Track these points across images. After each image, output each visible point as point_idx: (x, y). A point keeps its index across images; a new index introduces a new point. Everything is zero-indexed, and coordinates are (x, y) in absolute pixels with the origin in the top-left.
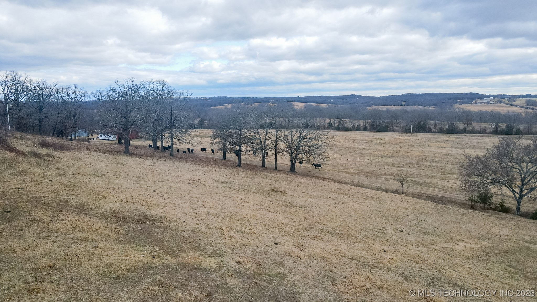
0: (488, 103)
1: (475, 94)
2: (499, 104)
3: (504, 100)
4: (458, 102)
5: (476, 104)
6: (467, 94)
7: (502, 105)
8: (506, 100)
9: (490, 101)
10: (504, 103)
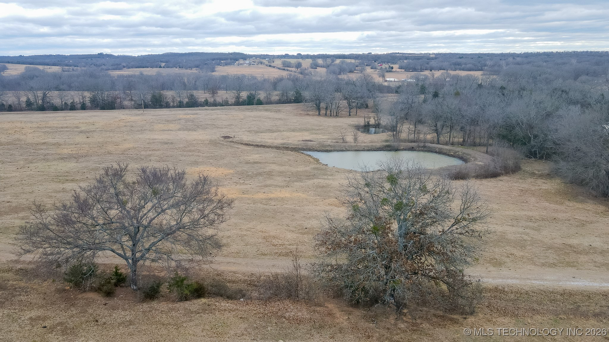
0: (250, 64)
1: (239, 54)
2: (260, 65)
3: (264, 61)
4: (222, 63)
5: (239, 65)
6: (231, 54)
7: (262, 66)
8: (265, 61)
9: (252, 61)
10: (264, 64)
